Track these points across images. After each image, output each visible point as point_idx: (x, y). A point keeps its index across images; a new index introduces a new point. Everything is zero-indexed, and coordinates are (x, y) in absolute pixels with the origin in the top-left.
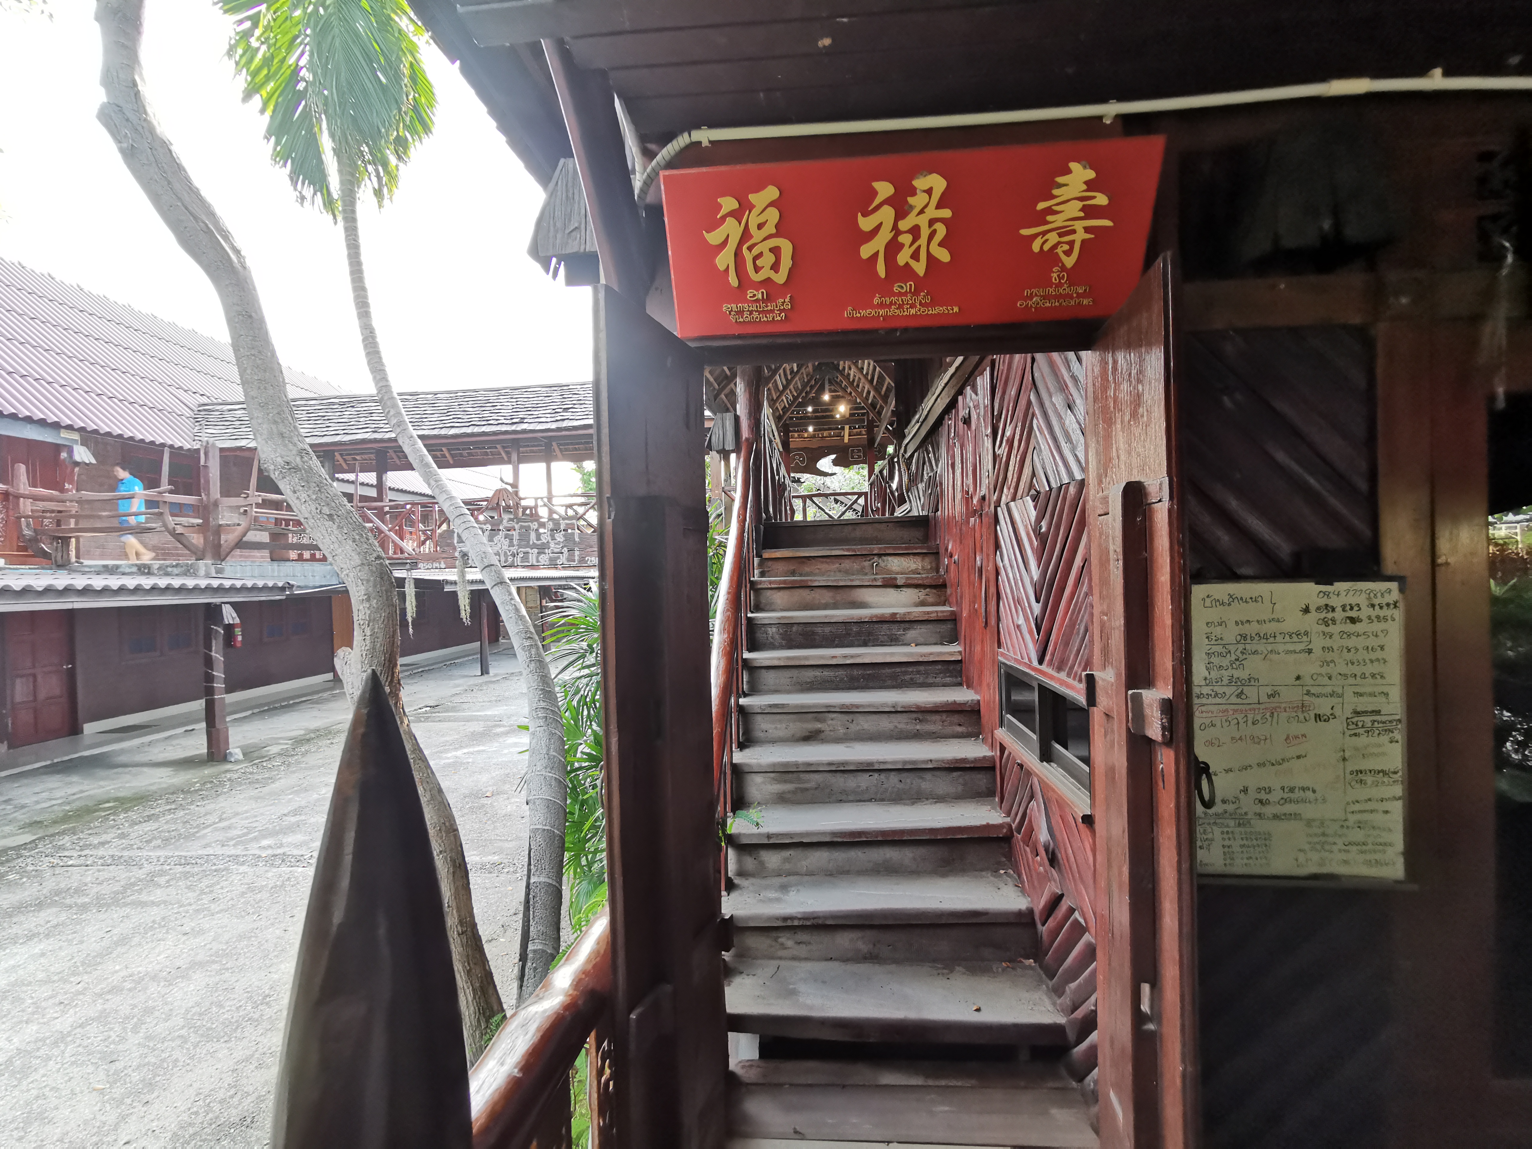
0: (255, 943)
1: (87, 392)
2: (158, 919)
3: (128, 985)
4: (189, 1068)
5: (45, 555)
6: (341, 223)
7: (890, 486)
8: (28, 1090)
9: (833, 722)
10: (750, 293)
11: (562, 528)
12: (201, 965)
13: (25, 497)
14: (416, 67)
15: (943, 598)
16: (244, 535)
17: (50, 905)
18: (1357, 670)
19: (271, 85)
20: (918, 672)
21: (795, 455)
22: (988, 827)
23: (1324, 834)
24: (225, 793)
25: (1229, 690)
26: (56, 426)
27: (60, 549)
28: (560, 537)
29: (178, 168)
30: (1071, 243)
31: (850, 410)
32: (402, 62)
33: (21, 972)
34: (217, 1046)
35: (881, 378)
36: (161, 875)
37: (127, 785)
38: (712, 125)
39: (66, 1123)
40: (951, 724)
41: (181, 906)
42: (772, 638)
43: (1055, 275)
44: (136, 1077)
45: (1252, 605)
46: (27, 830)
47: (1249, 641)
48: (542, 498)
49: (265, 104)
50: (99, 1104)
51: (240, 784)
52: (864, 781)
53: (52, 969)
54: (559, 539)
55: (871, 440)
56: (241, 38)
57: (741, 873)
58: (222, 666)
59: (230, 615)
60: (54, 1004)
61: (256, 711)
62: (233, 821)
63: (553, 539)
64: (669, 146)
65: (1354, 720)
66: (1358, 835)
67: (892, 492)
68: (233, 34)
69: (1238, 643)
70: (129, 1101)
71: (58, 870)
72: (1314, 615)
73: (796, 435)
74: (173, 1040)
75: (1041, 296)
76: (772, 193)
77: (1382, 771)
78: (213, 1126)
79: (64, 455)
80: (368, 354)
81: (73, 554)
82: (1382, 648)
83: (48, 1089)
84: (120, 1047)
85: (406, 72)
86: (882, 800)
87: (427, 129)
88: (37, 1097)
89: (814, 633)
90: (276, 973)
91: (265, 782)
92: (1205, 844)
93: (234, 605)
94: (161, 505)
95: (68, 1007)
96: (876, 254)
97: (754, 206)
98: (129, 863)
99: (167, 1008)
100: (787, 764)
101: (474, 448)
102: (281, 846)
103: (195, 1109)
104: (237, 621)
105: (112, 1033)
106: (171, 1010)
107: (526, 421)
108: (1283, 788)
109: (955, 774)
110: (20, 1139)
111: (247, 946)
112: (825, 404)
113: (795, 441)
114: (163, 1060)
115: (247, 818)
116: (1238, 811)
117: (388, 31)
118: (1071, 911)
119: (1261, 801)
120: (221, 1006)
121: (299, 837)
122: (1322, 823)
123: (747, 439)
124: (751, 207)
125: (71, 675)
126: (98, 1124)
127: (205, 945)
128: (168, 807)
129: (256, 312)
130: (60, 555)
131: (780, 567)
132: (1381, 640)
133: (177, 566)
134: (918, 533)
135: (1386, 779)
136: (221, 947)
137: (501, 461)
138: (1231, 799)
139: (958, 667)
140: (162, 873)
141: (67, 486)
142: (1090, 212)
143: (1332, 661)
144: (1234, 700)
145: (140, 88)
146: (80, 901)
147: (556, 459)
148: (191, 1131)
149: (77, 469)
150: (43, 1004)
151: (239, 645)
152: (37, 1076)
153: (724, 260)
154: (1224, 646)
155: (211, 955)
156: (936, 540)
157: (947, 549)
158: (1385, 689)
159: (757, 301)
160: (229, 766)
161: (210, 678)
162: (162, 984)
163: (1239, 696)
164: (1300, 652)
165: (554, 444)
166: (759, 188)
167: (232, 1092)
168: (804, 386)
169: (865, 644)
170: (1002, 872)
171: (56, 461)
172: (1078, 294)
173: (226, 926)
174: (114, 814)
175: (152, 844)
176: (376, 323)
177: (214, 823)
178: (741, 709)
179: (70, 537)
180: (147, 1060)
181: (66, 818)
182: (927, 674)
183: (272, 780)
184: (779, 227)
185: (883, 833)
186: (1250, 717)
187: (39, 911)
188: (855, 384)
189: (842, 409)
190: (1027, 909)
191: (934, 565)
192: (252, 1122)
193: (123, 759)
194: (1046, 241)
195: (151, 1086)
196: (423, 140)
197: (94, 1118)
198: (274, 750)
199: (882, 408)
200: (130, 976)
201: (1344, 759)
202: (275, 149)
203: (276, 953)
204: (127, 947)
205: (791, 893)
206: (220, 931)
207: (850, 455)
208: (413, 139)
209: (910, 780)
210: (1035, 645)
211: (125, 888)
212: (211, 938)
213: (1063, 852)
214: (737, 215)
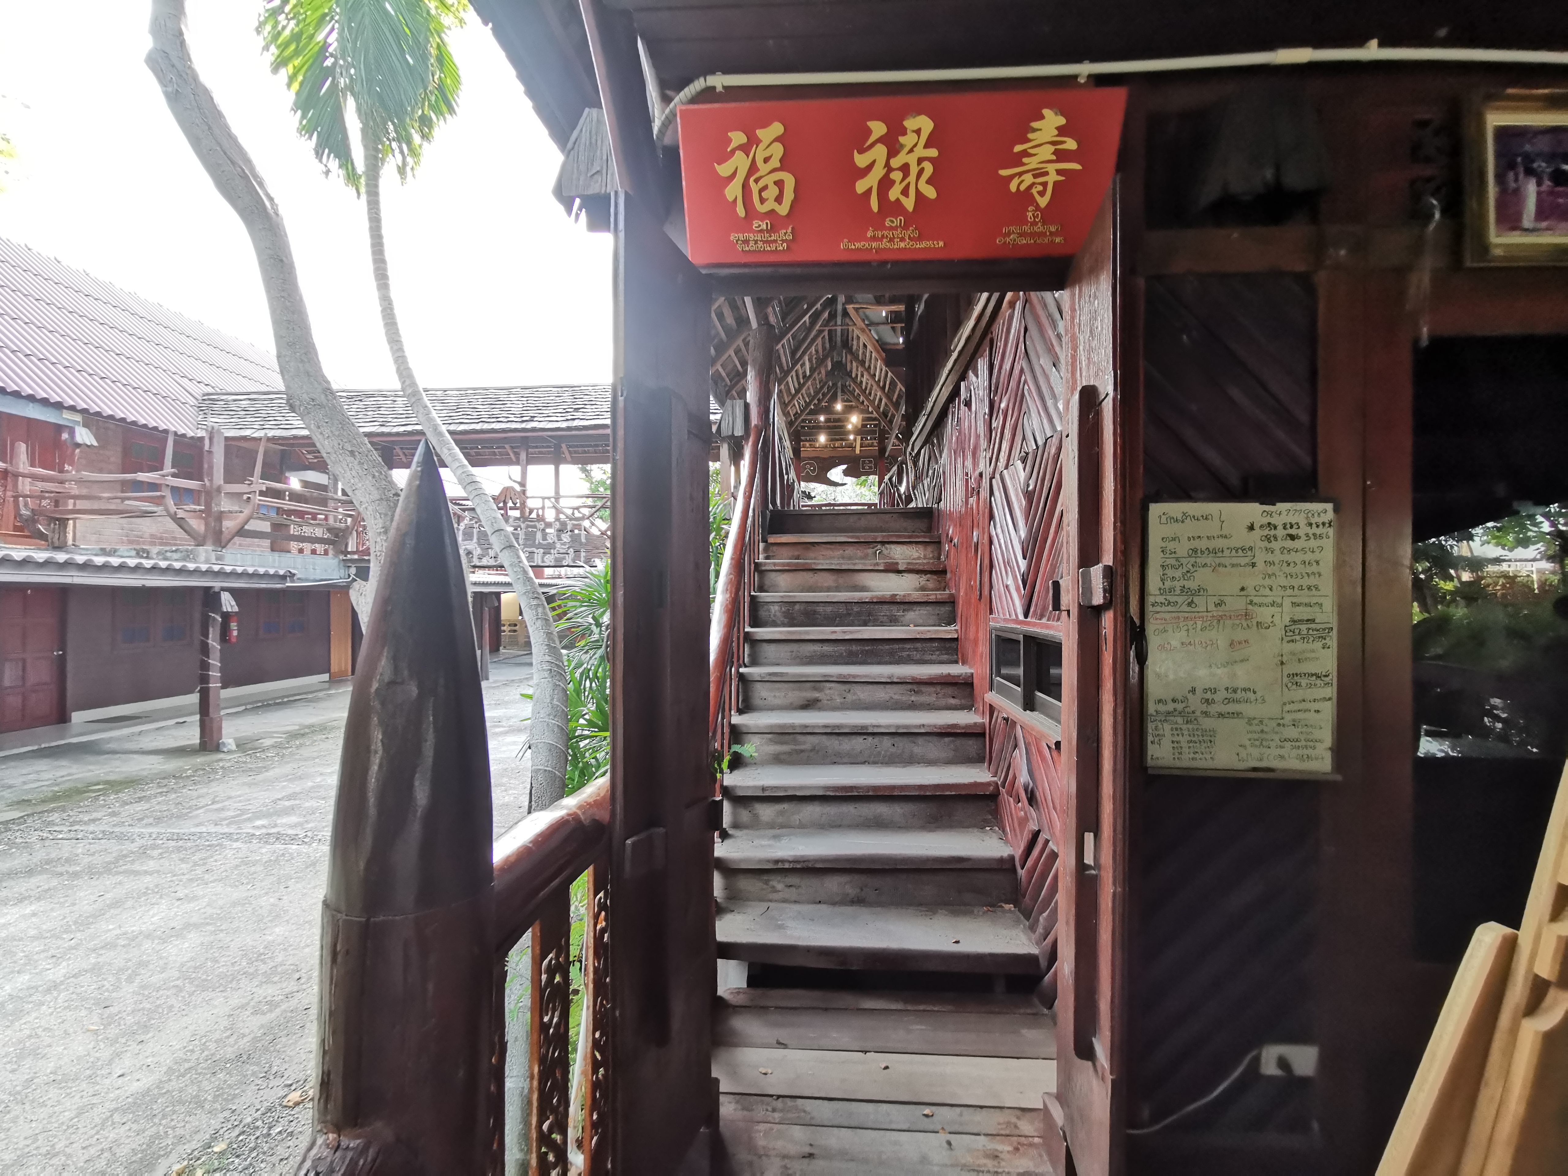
0: (250, 909)
1: (90, 375)
2: (151, 886)
3: (122, 942)
4: (184, 1013)
5: (42, 536)
6: (364, 197)
7: (898, 490)
8: (20, 1030)
9: (831, 692)
10: (756, 223)
11: (569, 528)
12: (196, 926)
13: (24, 476)
14: (443, 48)
15: (943, 584)
16: (246, 523)
17: (40, 873)
18: (1296, 583)
19: (297, 62)
20: (916, 649)
21: (806, 464)
22: (976, 785)
23: (1262, 731)
24: (218, 779)
25: (1180, 600)
26: (59, 406)
27: (56, 531)
28: (566, 538)
29: (219, 115)
30: (1045, 185)
31: (863, 420)
32: (429, 42)
33: (12, 929)
34: (212, 995)
35: (893, 384)
36: (154, 849)
37: (118, 770)
38: (726, 71)
39: (59, 1059)
40: (945, 696)
41: (174, 876)
42: (775, 616)
43: (1030, 214)
44: (130, 1020)
45: (1202, 522)
46: (15, 807)
47: (1199, 555)
48: (549, 498)
49: (292, 79)
50: (93, 1043)
51: (233, 772)
52: (858, 743)
53: (44, 927)
54: (565, 540)
55: (882, 450)
56: (270, 15)
57: (736, 826)
58: (218, 654)
59: (228, 603)
60: (47, 957)
61: (248, 707)
62: (226, 803)
63: (560, 539)
64: (686, 90)
65: (1292, 628)
66: (1292, 733)
67: (900, 495)
68: (262, 11)
69: (1190, 556)
70: (124, 1040)
71: (47, 843)
72: (1258, 533)
73: (808, 444)
74: (168, 989)
75: (1018, 234)
76: (777, 129)
77: (1315, 674)
78: (209, 1062)
79: (65, 436)
80: (386, 325)
81: (70, 536)
82: (1317, 563)
83: (41, 1029)
84: (114, 995)
85: (433, 52)
86: (875, 763)
87: (451, 110)
88: (30, 1037)
89: (815, 612)
90: (270, 935)
91: (259, 770)
92: (1156, 739)
93: (233, 591)
94: (163, 488)
95: (61, 960)
96: (869, 191)
97: (761, 141)
98: (120, 838)
99: (161, 962)
100: (784, 726)
101: (482, 448)
102: (276, 826)
103: (191, 1047)
104: (236, 609)
105: (105, 983)
106: (166, 964)
107: (535, 419)
108: (1227, 689)
109: (947, 740)
110: (13, 1071)
111: (241, 912)
112: (837, 413)
113: (806, 450)
114: (158, 1006)
115: (240, 801)
116: (1186, 710)
117: (417, 12)
118: (1047, 842)
119: (1207, 700)
120: (217, 961)
121: (293, 819)
122: (1261, 722)
123: (756, 426)
124: (758, 142)
125: (61, 665)
126: (92, 1060)
127: (199, 909)
128: (160, 790)
129: (286, 257)
130: (57, 536)
131: (785, 551)
132: (1317, 556)
133: (176, 551)
134: (921, 524)
135: (1318, 682)
136: (215, 911)
137: (508, 462)
138: (1180, 698)
139: (954, 645)
140: (154, 847)
141: (67, 467)
142: (1061, 156)
143: (1274, 574)
144: (1185, 608)
145: (186, 37)
146: (71, 870)
147: (566, 462)
148: (187, 1065)
149: (77, 451)
150: (35, 957)
151: (234, 640)
152: (30, 1019)
153: (733, 191)
154: (1177, 559)
155: (205, 918)
156: (938, 531)
157: (948, 535)
158: (1320, 600)
159: (761, 231)
160: (221, 756)
161: (205, 666)
162: (156, 942)
163: (1189, 604)
164: (1244, 566)
165: (564, 446)
166: (765, 125)
167: (229, 1033)
168: (817, 393)
169: (865, 624)
170: (988, 828)
171: (57, 444)
172: (1051, 233)
173: (220, 894)
174: (103, 795)
175: (144, 822)
176: (394, 294)
177: (207, 805)
178: (742, 677)
179: (68, 519)
180: (141, 1006)
181: (55, 798)
182: (924, 651)
183: (267, 769)
184: (785, 164)
185: (876, 788)
186: (1199, 623)
187: (29, 877)
188: (867, 392)
189: (854, 420)
190: (1009, 855)
191: (936, 554)
192: (248, 1058)
193: (112, 746)
194: (1022, 181)
195: (146, 1028)
196: (447, 121)
197: (89, 1054)
198: (268, 742)
199: (893, 416)
200: (124, 934)
201: (1282, 663)
202: (301, 123)
203: (270, 918)
204: (120, 909)
205: (783, 842)
206: (214, 898)
207: (861, 466)
208: (438, 119)
209: (903, 744)
210: (1021, 600)
211: (117, 860)
212: (205, 904)
213: (1041, 790)
214: (745, 149)
